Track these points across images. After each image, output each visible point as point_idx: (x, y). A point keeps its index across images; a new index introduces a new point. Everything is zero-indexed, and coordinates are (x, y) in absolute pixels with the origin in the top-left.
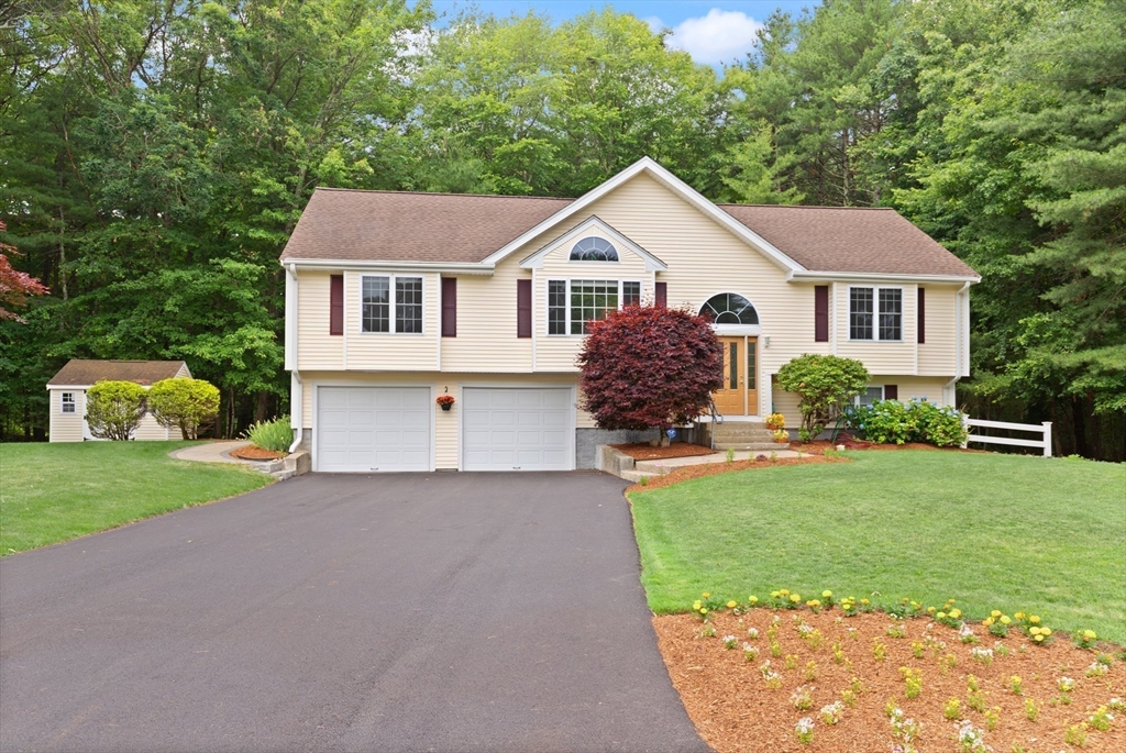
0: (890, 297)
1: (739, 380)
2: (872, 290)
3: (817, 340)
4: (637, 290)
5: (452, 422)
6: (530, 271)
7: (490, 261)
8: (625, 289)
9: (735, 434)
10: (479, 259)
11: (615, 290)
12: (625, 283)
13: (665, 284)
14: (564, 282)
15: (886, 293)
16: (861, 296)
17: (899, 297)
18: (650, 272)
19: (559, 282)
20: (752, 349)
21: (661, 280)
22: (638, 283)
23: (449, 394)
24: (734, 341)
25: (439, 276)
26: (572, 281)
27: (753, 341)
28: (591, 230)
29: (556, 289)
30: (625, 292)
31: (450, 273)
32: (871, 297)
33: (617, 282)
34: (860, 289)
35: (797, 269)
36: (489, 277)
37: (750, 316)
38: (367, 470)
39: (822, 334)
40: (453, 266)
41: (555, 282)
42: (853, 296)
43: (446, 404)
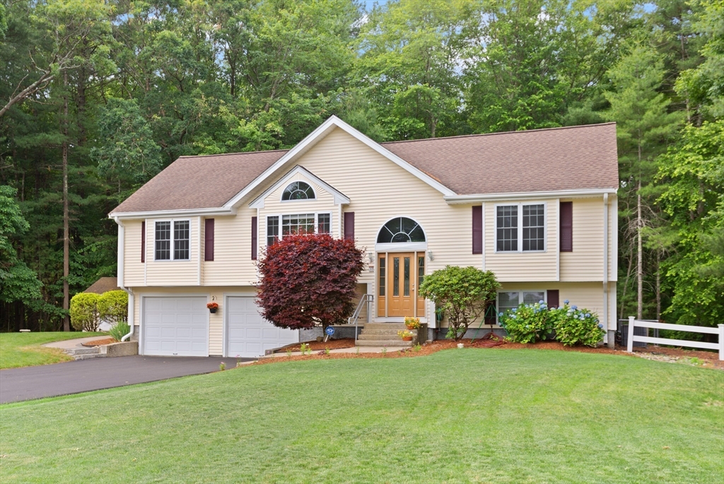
0: (533, 212)
1: (411, 288)
2: (516, 207)
3: (474, 253)
4: (328, 220)
5: (218, 323)
6: (256, 210)
7: (229, 206)
8: (319, 219)
9: (380, 333)
10: (222, 205)
11: (312, 221)
12: (319, 215)
13: (353, 213)
14: (278, 217)
15: (530, 209)
16: (507, 213)
17: (542, 212)
18: (337, 205)
19: (275, 217)
20: (421, 262)
21: (349, 210)
22: (329, 214)
23: (215, 302)
24: (407, 256)
25: (199, 218)
26: (283, 216)
27: (421, 255)
28: (297, 176)
29: (272, 222)
30: (319, 222)
31: (210, 216)
32: (516, 213)
33: (314, 214)
34: (506, 207)
35: (449, 194)
36: (233, 217)
37: (419, 236)
38: (170, 354)
39: (477, 249)
40: (210, 211)
41: (272, 217)
42: (499, 213)
43: (214, 309)
